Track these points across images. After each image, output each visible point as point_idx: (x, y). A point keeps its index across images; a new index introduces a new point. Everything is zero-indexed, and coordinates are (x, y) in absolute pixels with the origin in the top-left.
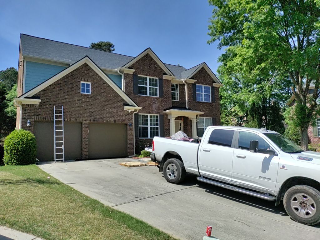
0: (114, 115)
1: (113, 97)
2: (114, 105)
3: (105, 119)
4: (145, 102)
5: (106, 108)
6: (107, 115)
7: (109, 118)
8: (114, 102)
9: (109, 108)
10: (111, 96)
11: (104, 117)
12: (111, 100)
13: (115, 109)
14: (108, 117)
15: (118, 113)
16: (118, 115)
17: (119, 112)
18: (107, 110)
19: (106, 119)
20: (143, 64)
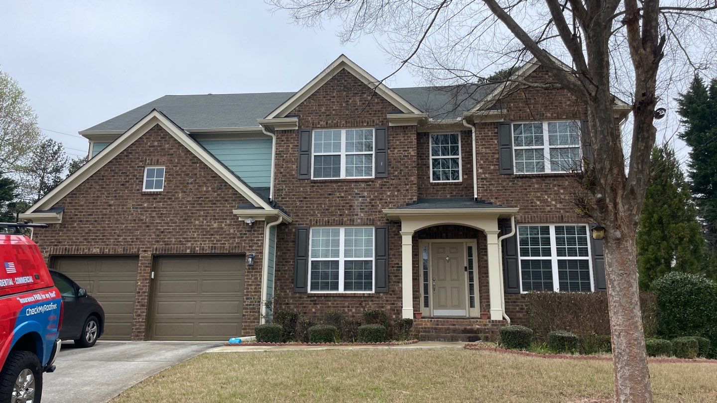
0: (212, 235)
1: (215, 192)
2: (213, 210)
3: (189, 244)
4: (330, 194)
5: (195, 219)
6: (195, 236)
7: (199, 243)
8: (215, 204)
9: (201, 218)
10: (210, 189)
11: (188, 241)
12: (207, 198)
13: (216, 219)
14: (198, 241)
15: (222, 228)
16: (222, 235)
17: (226, 225)
18: (197, 222)
19: (192, 244)
20: (330, 100)
